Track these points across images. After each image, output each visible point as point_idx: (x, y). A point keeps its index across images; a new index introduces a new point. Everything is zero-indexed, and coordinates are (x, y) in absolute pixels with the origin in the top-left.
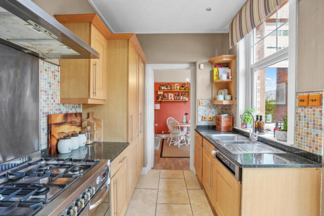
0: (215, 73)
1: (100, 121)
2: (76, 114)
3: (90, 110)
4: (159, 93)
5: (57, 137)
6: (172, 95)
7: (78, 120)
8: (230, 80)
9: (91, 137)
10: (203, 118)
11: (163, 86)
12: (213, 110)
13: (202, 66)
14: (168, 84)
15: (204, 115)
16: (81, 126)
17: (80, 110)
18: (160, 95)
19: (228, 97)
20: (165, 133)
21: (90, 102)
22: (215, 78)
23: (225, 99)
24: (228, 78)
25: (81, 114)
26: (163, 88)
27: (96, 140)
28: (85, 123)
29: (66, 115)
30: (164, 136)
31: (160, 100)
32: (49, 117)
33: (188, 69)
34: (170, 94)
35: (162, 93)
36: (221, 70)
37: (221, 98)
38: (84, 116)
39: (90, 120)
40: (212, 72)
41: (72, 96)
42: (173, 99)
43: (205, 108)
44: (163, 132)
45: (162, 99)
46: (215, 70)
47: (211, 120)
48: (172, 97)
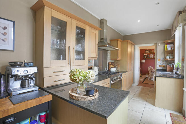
0: (166, 47)
1: (119, 65)
2: (113, 63)
3: (116, 62)
4: (145, 54)
5: (110, 68)
6: (153, 55)
7: (113, 64)
8: (173, 50)
9: (117, 69)
10: (160, 66)
11: (147, 51)
12: (165, 63)
13: (159, 44)
14: (150, 50)
15: (160, 65)
16: (114, 66)
17: (114, 62)
18: (145, 55)
19: (171, 57)
20: (148, 75)
21: (117, 60)
22: (166, 49)
23: (170, 58)
24: (171, 49)
25: (114, 63)
26: (147, 52)
27: (118, 70)
28: (115, 65)
29: (112, 63)
30: (147, 76)
31: (145, 58)
32: (109, 63)
33: (154, 45)
34: (151, 55)
35: (146, 54)
36: (168, 45)
37: (168, 57)
38: (115, 63)
39: (117, 64)
40: (164, 47)
41: (113, 58)
42: (153, 57)
43: (161, 62)
44: (147, 74)
45: (146, 57)
46: (166, 45)
47: (164, 67)
48: (153, 56)
